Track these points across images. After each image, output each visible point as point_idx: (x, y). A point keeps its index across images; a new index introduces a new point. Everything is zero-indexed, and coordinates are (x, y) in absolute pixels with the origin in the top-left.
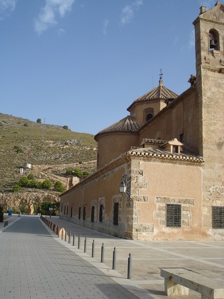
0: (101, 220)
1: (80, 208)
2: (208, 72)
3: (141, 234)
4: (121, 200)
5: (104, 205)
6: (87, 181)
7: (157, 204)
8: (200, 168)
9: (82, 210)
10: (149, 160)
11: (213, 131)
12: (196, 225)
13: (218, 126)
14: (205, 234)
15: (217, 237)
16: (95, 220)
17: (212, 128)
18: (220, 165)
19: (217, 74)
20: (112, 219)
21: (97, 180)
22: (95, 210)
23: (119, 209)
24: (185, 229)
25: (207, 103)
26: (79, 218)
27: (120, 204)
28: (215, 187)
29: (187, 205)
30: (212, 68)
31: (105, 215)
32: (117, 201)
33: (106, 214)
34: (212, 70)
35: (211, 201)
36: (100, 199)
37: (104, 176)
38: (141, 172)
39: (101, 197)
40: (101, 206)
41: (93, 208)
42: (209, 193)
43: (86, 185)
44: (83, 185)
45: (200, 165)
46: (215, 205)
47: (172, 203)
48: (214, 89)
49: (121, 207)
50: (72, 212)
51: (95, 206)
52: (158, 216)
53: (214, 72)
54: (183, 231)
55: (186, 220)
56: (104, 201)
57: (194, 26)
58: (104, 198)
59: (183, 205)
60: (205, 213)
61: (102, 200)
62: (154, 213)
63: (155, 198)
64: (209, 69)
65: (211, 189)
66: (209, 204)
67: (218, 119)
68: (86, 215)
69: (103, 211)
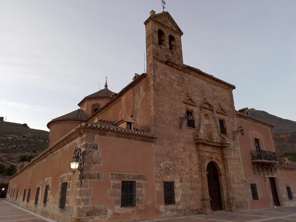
0: (45, 202)
1: (25, 190)
2: (157, 62)
3: (93, 218)
4: (70, 178)
5: (50, 186)
6: (35, 162)
7: (112, 182)
8: (153, 144)
9: (27, 192)
10: (104, 134)
11: (162, 112)
12: (150, 202)
13: (165, 107)
14: (158, 212)
15: (169, 213)
16: (39, 202)
17: (161, 109)
18: (169, 142)
19: (164, 65)
20: (58, 201)
21: (45, 160)
22: (40, 192)
23: (68, 189)
24: (140, 208)
25: (157, 87)
26: (24, 200)
27: (69, 183)
28: (165, 162)
29: (141, 181)
30: (160, 59)
31: (50, 197)
32: (65, 181)
33: (52, 196)
34: (160, 61)
35: (162, 176)
36: (46, 179)
37: (53, 156)
38: (95, 147)
39: (47, 177)
40: (47, 187)
41: (38, 189)
42: (160, 169)
43: (34, 166)
44: (31, 166)
45: (152, 142)
46: (165, 180)
47: (127, 180)
48: (162, 77)
49: (69, 188)
50: (17, 194)
51: (41, 187)
52: (112, 194)
53: (162, 63)
54: (138, 210)
55: (140, 198)
56: (50, 182)
57: (145, 26)
58: (51, 178)
59: (137, 181)
60: (157, 189)
61: (49, 180)
62: (108, 192)
63: (110, 175)
64: (158, 60)
65: (161, 165)
66: (160, 180)
67: (165, 102)
68: (31, 197)
69: (49, 192)
